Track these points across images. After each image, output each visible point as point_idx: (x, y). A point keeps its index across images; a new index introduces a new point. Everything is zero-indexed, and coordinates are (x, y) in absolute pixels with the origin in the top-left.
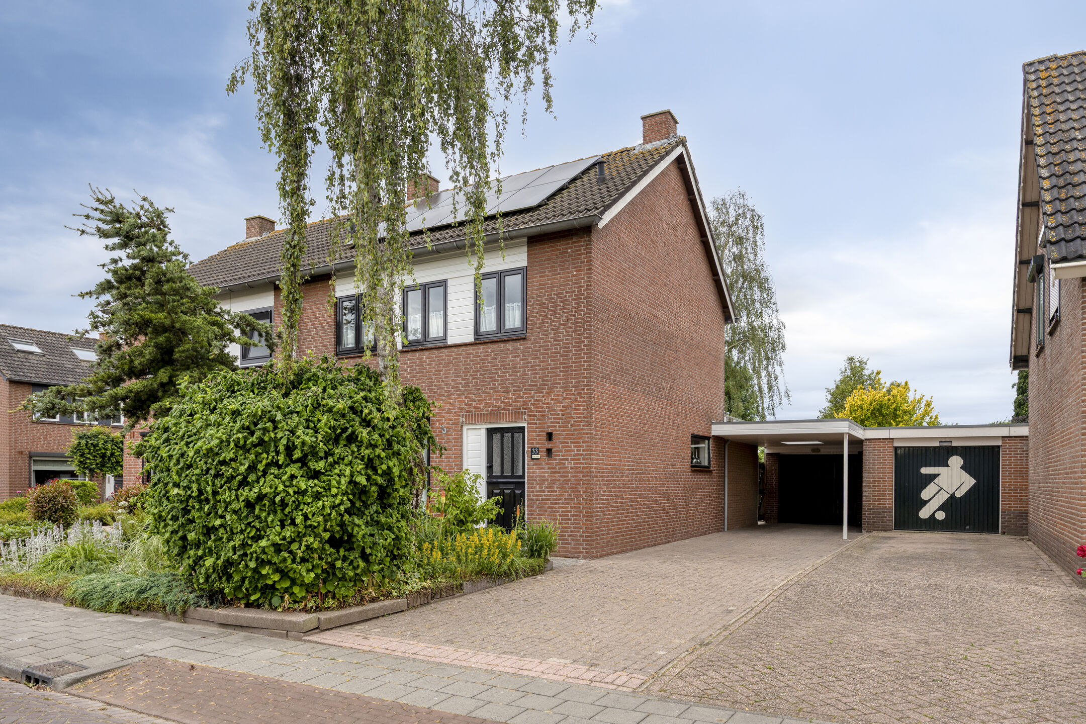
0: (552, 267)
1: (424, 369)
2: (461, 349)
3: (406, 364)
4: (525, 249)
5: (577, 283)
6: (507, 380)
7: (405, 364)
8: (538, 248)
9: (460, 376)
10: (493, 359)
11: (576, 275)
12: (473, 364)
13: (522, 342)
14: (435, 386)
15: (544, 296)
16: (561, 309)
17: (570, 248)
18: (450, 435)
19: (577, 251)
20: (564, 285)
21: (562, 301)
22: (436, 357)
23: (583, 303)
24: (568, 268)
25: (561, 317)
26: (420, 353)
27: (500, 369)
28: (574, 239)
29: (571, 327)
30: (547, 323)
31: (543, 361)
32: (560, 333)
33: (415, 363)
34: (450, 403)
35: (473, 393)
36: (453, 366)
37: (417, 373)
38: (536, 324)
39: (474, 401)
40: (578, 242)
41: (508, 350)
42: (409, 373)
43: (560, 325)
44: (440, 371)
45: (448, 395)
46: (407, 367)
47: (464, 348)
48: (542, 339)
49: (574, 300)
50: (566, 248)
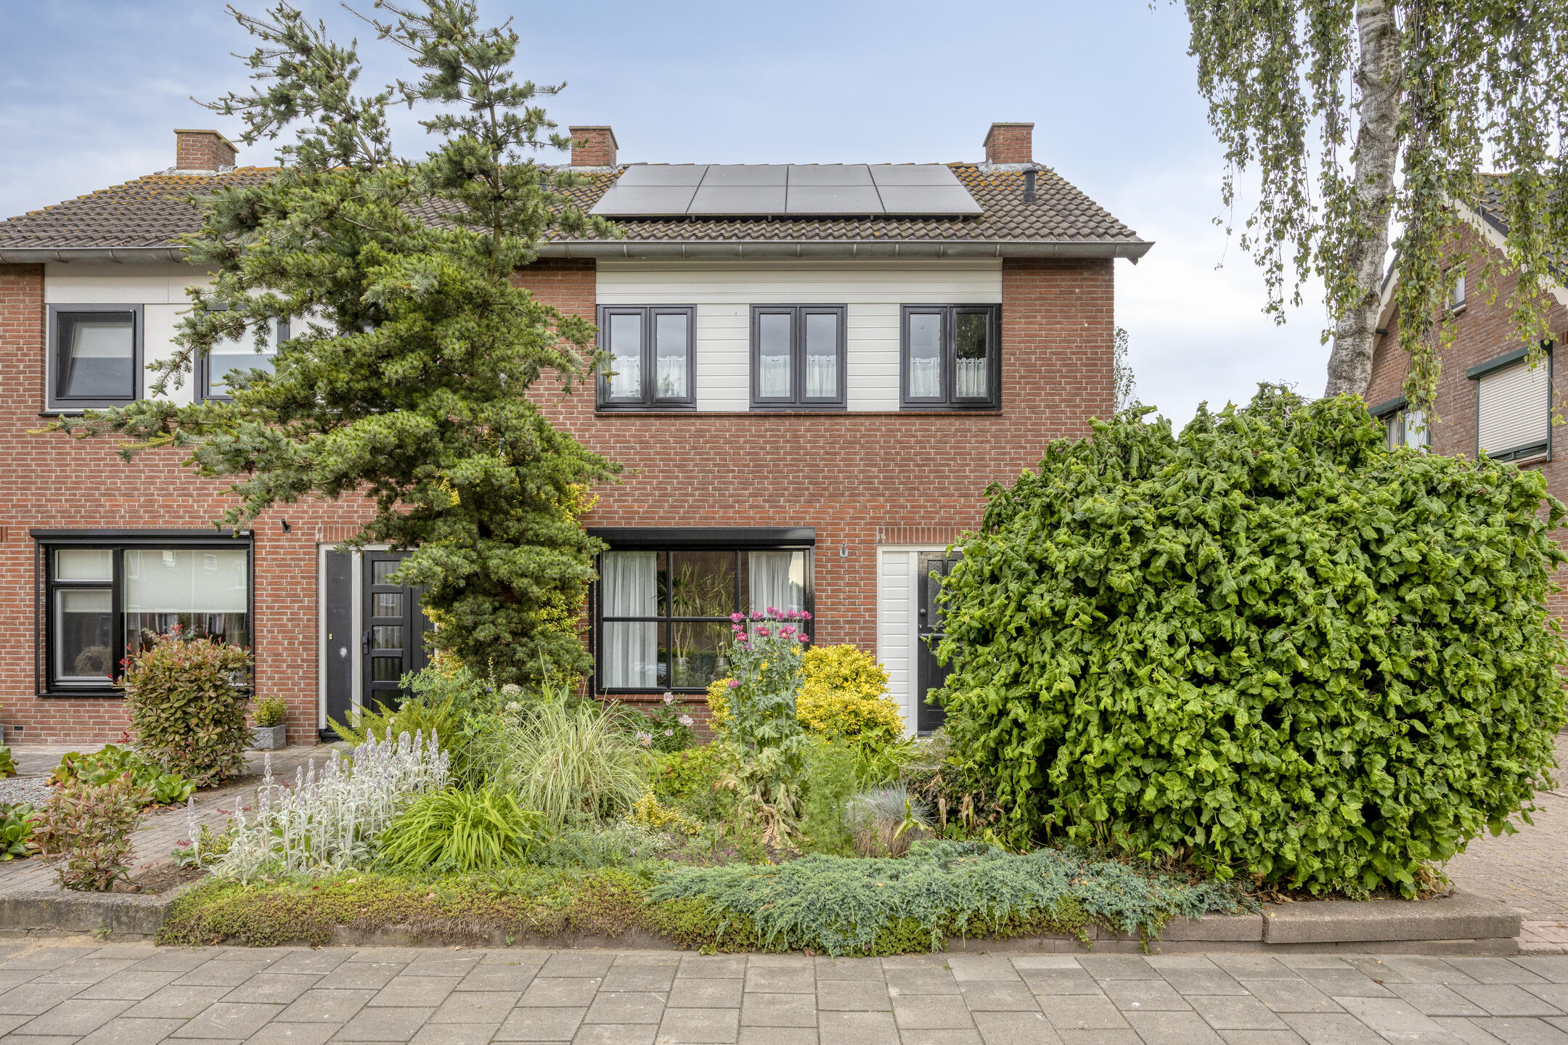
0: (1050, 311)
1: (801, 448)
2: (878, 421)
3: (764, 436)
4: (998, 277)
5: (1090, 341)
6: (967, 477)
7: (760, 436)
8: (1021, 278)
9: (875, 466)
10: (940, 442)
11: (1087, 329)
12: (902, 448)
13: (993, 420)
14: (825, 477)
15: (1034, 353)
16: (1064, 377)
17: (1079, 287)
18: (856, 561)
19: (1090, 293)
20: (1069, 342)
21: (1065, 365)
22: (826, 430)
23: (1100, 371)
24: (1075, 317)
25: (1064, 389)
26: (793, 420)
27: (954, 459)
28: (1086, 275)
29: (1079, 406)
30: (1039, 395)
31: (1032, 454)
32: (1062, 412)
33: (783, 436)
34: (855, 508)
35: (902, 495)
36: (862, 447)
37: (786, 453)
38: (1019, 395)
39: (903, 507)
40: (1092, 280)
41: (970, 430)
42: (768, 453)
43: (1061, 401)
44: (836, 454)
45: (852, 495)
46: (766, 442)
47: (884, 420)
48: (1030, 418)
49: (1086, 365)
50: (1072, 286)
